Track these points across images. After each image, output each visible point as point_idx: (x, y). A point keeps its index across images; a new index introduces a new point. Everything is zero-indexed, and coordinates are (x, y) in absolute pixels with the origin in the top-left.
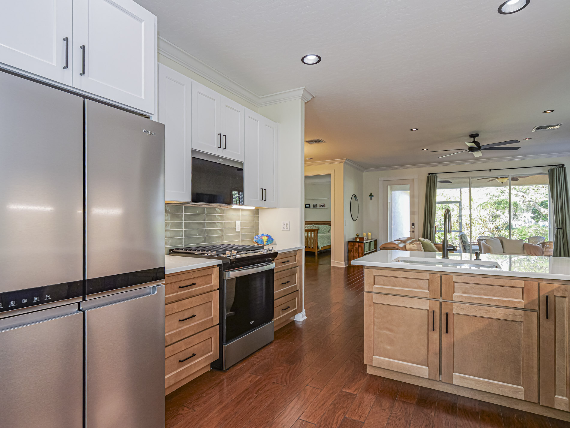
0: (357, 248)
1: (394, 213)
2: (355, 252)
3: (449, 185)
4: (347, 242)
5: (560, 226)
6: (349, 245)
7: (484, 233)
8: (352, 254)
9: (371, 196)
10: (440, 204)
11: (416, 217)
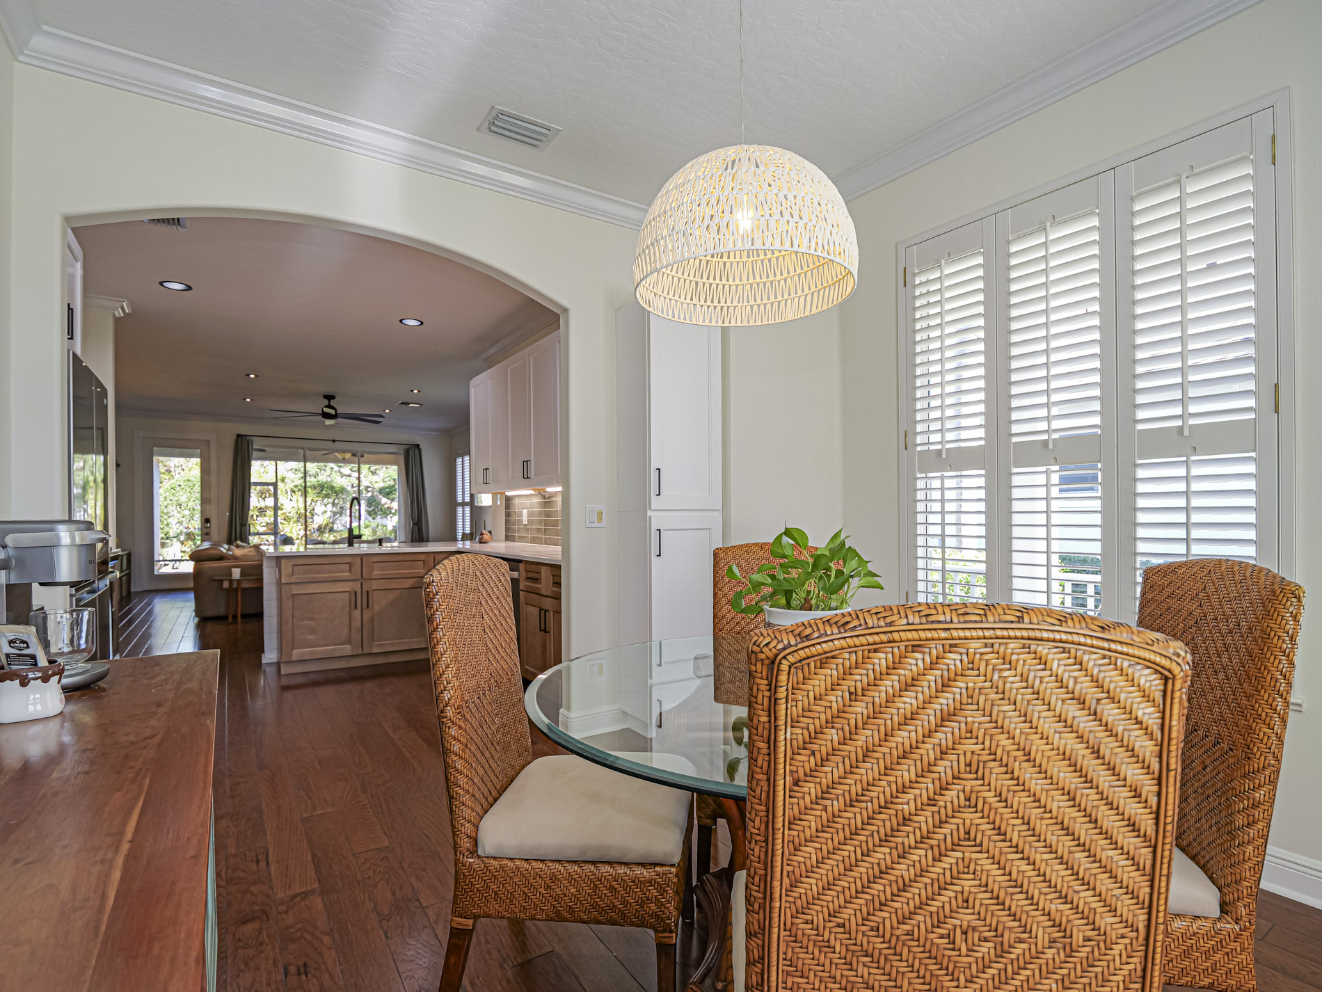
5: (415, 522)
10: (257, 487)
11: (213, 509)
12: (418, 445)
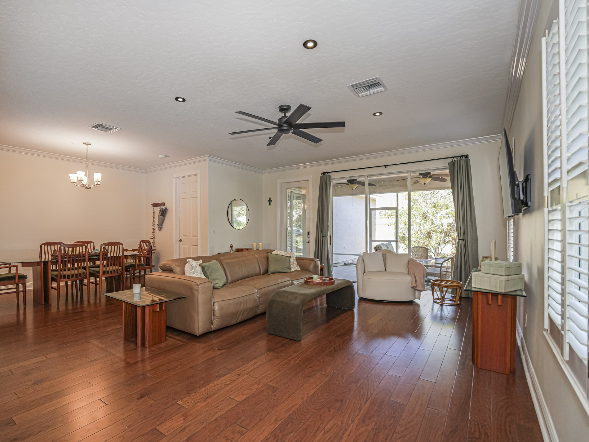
9: (270, 201)
11: (311, 224)
12: (467, 156)
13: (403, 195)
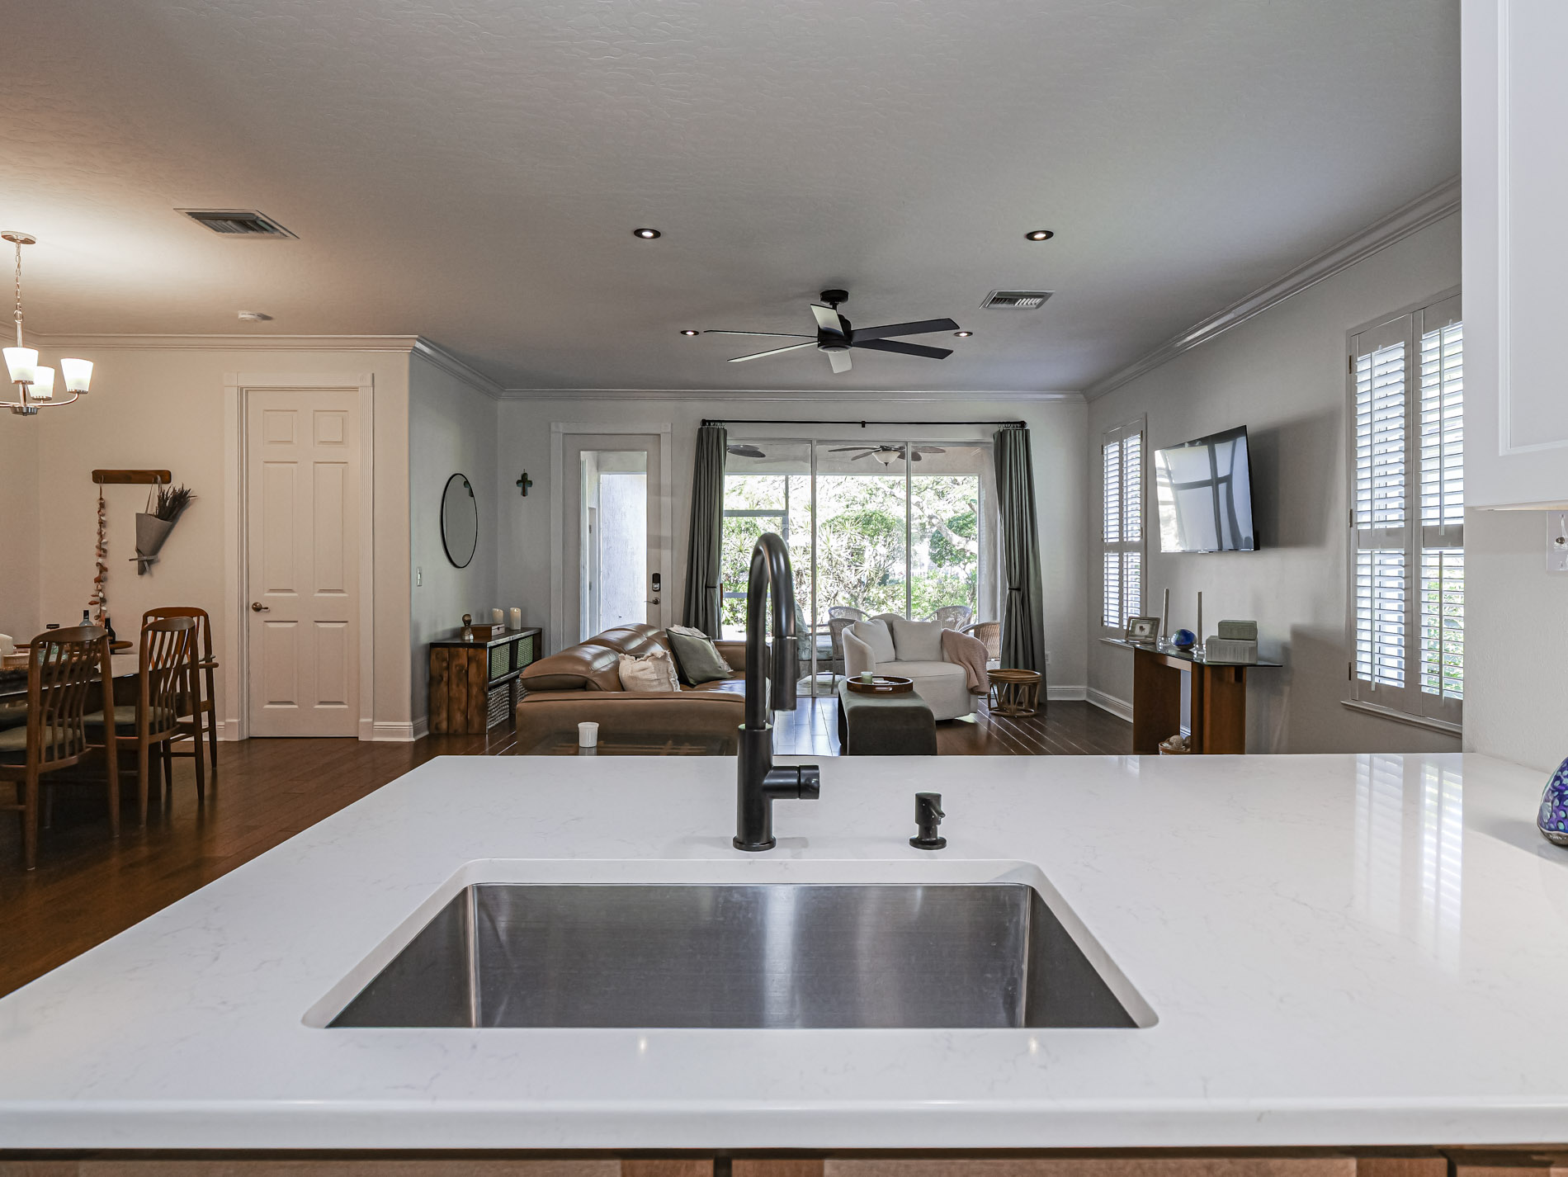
0: (463, 666)
1: (607, 539)
2: (454, 680)
3: (756, 463)
4: (426, 645)
5: (1015, 585)
6: (433, 657)
7: (836, 595)
8: (445, 689)
9: (524, 482)
10: (734, 519)
11: (666, 555)
12: (1023, 424)
13: (801, 484)
